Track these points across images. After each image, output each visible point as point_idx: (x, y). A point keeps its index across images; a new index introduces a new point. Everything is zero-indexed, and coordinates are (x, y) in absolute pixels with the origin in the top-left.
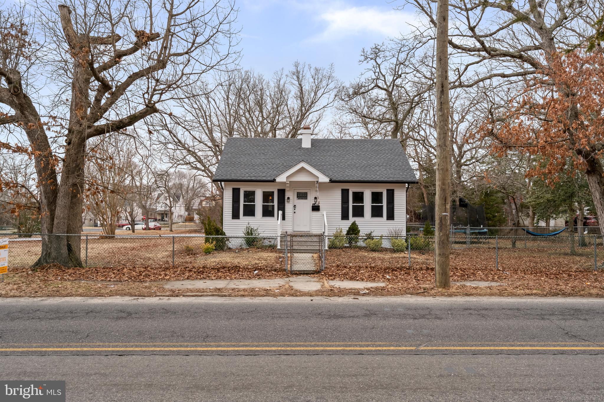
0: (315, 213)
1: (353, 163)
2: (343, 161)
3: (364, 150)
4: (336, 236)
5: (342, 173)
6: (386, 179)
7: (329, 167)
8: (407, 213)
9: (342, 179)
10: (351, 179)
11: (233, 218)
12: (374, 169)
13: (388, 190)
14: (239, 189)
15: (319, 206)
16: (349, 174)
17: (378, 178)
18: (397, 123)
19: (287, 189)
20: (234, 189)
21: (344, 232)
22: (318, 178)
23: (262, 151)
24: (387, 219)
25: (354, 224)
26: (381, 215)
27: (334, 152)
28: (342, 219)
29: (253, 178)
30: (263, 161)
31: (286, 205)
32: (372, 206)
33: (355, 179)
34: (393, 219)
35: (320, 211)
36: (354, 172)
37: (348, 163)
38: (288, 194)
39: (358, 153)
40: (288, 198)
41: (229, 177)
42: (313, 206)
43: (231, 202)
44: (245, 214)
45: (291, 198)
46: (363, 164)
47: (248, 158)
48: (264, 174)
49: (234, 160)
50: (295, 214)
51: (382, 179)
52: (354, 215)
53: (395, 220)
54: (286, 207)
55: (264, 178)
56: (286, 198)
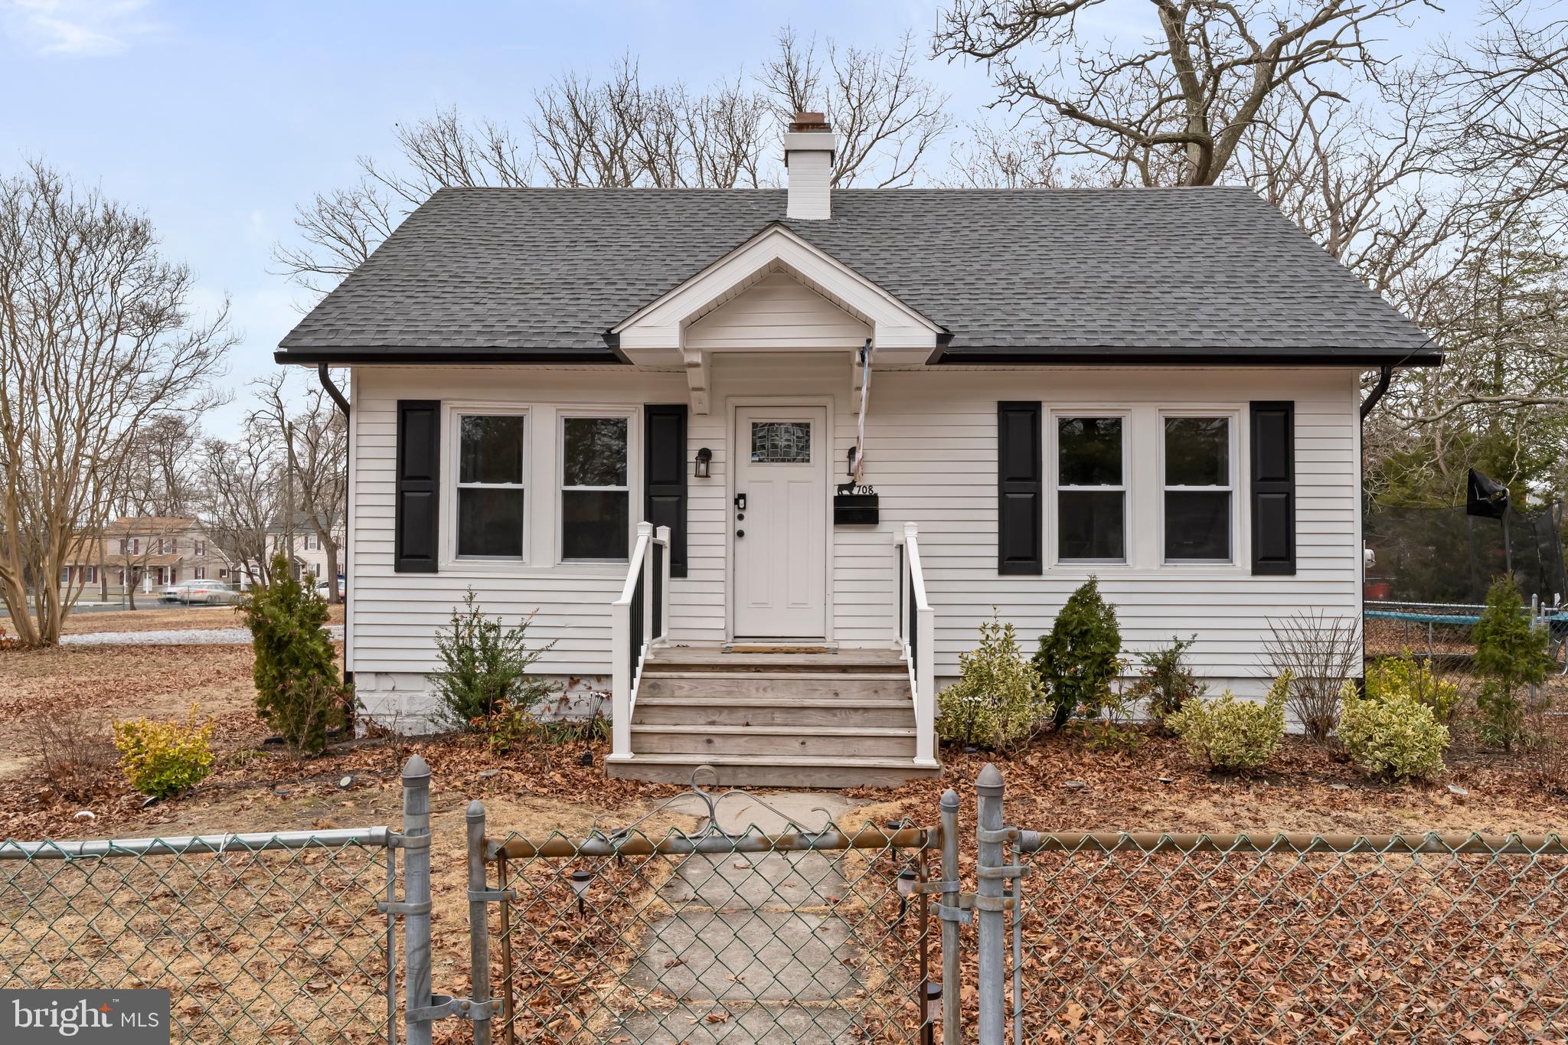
0: (854, 538)
1: (1050, 273)
2: (996, 266)
3: (1092, 225)
4: (980, 677)
5: (998, 315)
6: (1256, 342)
7: (926, 290)
8: (1370, 532)
9: (1006, 341)
10: (1057, 341)
11: (400, 567)
12: (1169, 299)
13: (1257, 408)
14: (432, 408)
15: (874, 499)
16: (1037, 320)
17: (1206, 339)
18: (1206, 146)
19: (696, 404)
20: (406, 409)
21: (1028, 649)
22: (868, 324)
23: (590, 234)
24: (1257, 570)
25: (1086, 598)
26: (1221, 551)
27: (946, 235)
28: (1002, 571)
29: (505, 343)
30: (582, 271)
31: (692, 492)
32: (1169, 495)
33: (1080, 340)
34: (1291, 570)
35: (883, 526)
36: (1064, 310)
37: (1027, 274)
38: (699, 435)
39: (1067, 238)
40: (705, 455)
41: (370, 339)
42: (839, 500)
43: (392, 476)
44: (466, 547)
45: (719, 455)
46: (1106, 277)
47: (510, 259)
48: (572, 323)
49: (431, 265)
50: (741, 544)
51: (1234, 341)
52: (1071, 548)
53: (1300, 575)
54: (691, 504)
55: (566, 343)
56: (692, 456)
